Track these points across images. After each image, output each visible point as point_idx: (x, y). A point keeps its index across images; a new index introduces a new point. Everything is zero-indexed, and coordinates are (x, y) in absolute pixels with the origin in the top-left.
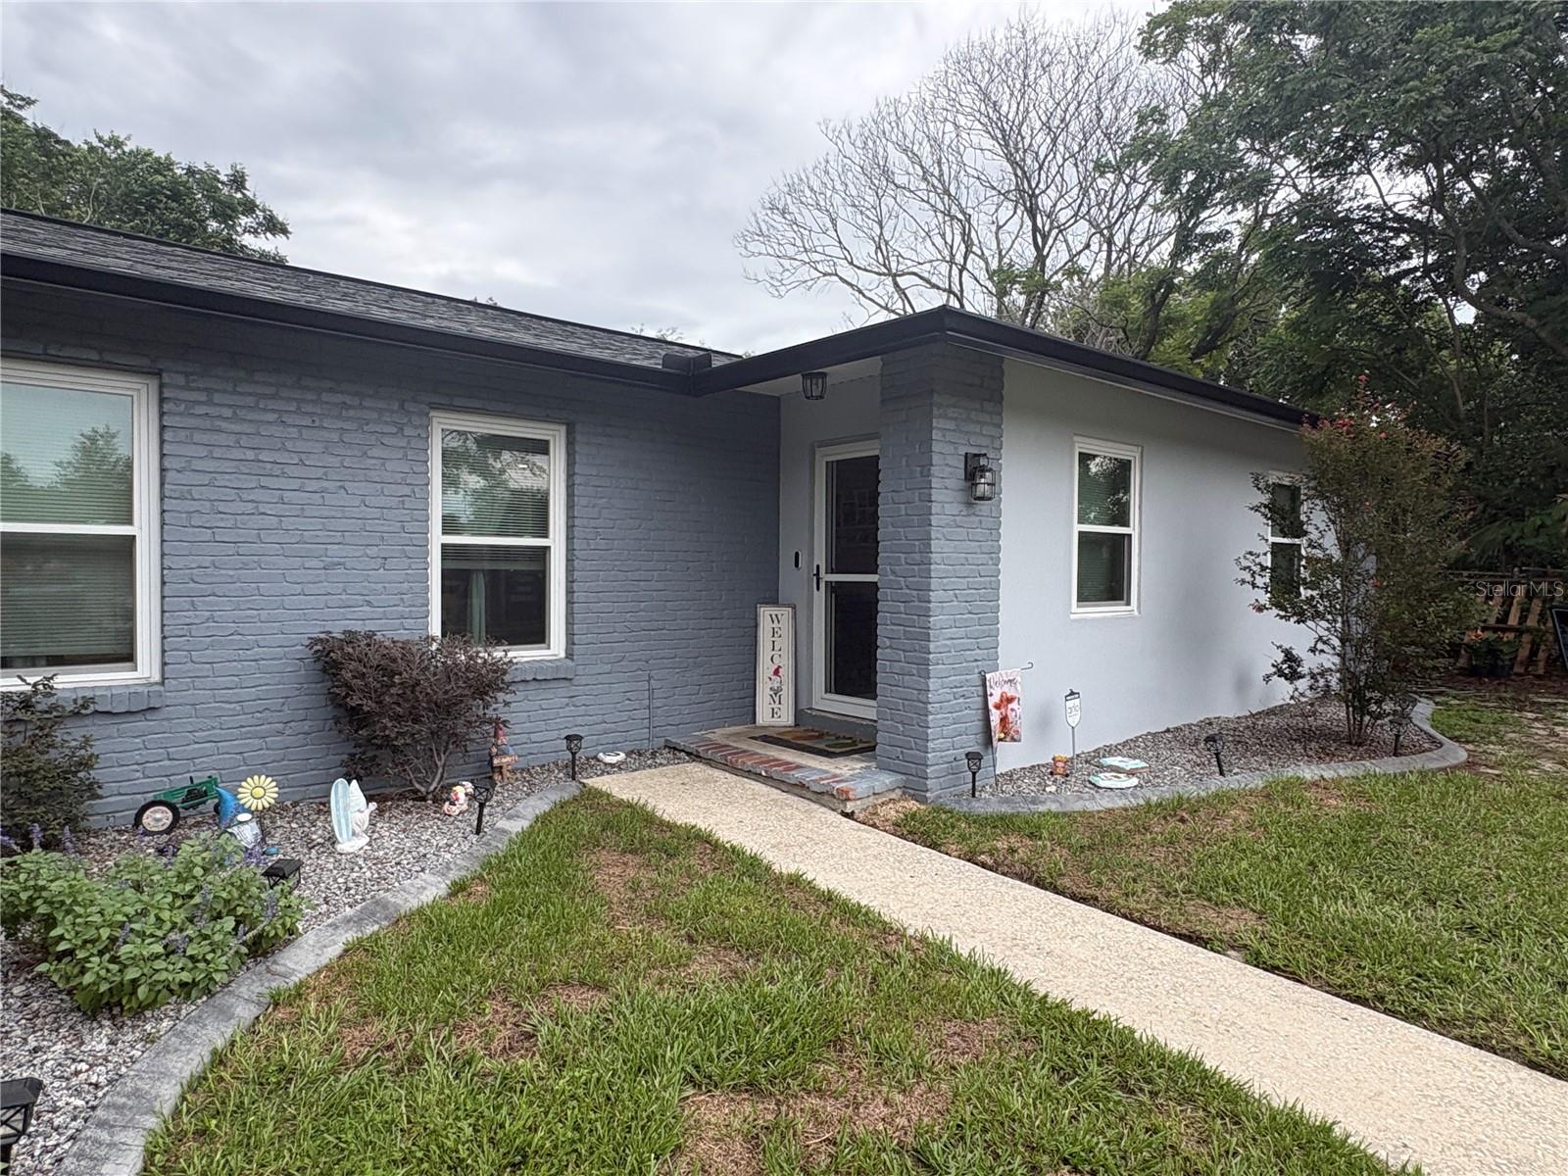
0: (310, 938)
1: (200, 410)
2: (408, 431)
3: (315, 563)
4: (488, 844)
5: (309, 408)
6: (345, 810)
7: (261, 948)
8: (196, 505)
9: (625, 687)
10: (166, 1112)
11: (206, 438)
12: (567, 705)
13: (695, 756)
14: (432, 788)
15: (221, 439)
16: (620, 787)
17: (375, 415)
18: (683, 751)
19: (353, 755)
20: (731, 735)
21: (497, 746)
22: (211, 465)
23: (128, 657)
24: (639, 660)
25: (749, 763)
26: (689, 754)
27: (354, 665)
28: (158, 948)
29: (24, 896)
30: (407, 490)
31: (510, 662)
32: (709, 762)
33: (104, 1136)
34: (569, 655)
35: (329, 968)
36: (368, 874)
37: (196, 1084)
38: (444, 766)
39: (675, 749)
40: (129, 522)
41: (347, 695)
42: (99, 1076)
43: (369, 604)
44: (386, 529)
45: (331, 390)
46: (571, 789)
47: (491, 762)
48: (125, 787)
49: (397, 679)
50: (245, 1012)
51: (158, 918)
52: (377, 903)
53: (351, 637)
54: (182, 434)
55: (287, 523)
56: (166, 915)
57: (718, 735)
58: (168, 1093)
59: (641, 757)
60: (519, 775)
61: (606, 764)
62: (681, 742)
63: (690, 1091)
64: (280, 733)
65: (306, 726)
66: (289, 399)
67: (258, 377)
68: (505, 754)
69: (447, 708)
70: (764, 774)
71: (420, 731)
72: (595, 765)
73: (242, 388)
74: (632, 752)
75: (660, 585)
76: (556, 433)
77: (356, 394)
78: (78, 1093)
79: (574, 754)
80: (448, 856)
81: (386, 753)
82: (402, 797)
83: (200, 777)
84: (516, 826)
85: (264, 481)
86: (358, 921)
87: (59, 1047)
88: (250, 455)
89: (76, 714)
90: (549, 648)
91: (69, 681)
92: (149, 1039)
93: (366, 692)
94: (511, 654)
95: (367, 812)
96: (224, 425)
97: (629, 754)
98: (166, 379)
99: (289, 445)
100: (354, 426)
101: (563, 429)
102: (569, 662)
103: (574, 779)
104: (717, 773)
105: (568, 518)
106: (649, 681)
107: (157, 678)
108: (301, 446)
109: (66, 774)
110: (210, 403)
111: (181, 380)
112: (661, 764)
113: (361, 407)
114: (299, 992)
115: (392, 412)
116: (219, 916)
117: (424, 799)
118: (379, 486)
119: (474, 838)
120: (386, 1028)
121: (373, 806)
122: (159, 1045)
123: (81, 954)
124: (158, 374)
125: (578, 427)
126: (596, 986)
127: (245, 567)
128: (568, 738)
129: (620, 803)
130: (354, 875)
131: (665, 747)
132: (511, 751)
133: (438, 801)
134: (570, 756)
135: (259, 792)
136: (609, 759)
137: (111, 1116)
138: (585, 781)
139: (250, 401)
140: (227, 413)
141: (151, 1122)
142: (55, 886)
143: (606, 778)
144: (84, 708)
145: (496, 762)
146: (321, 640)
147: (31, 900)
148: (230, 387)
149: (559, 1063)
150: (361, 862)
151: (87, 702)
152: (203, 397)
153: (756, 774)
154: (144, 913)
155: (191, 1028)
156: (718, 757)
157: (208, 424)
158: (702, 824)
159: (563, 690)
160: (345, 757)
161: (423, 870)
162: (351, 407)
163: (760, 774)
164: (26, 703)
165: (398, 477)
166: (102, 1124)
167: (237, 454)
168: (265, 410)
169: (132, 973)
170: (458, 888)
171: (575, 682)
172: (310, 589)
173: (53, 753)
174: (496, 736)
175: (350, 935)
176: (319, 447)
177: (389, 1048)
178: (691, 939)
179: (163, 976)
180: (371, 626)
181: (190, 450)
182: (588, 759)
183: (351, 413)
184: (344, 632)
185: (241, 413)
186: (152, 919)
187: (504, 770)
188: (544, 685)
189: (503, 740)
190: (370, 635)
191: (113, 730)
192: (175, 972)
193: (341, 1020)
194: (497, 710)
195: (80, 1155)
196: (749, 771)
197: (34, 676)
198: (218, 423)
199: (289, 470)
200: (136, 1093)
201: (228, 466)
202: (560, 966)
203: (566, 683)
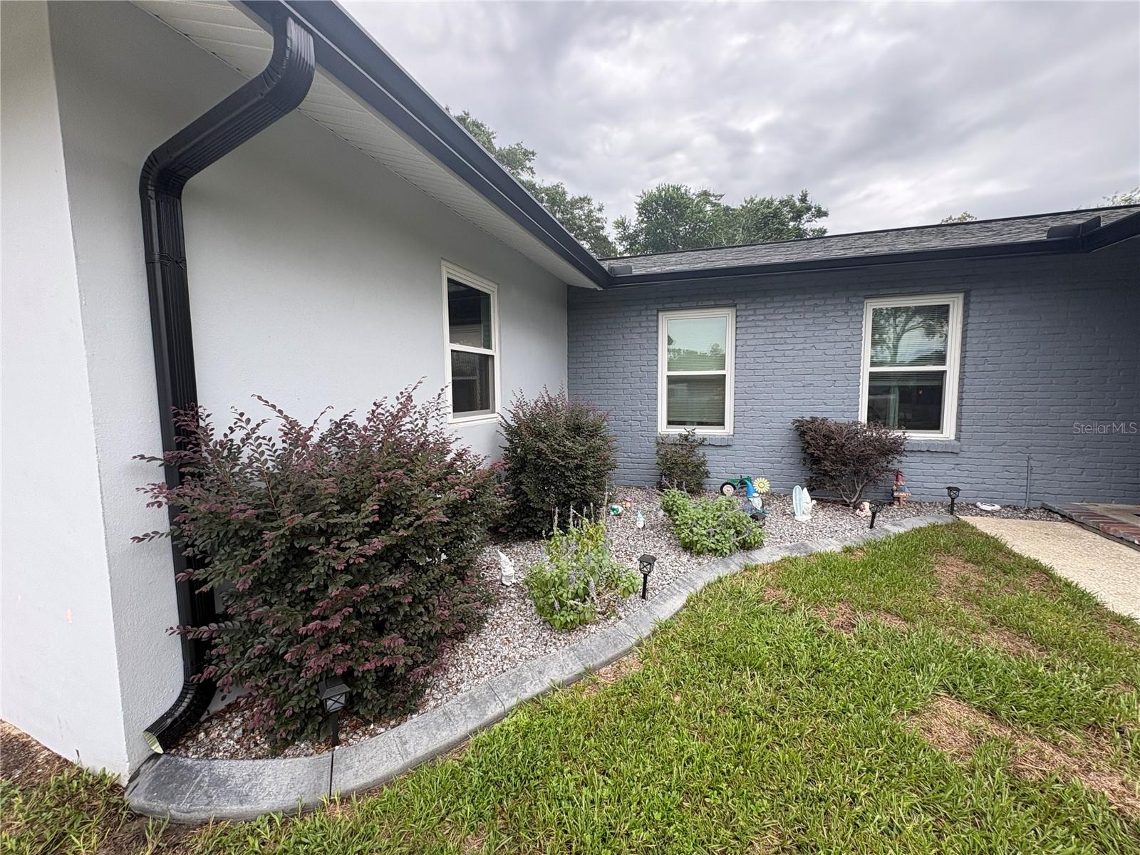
0: (768, 549)
1: (751, 318)
2: (850, 313)
3: (799, 384)
4: (874, 534)
5: (798, 310)
6: (800, 500)
7: (746, 546)
8: (748, 360)
9: (1002, 463)
10: (698, 589)
11: (752, 330)
12: (953, 469)
13: (1067, 518)
14: (853, 501)
15: (759, 330)
16: (984, 525)
17: (832, 307)
18: (1057, 513)
19: (811, 477)
20: (1113, 510)
21: (896, 485)
22: (754, 342)
23: (722, 424)
24: (1020, 446)
25: (1122, 532)
26: (1063, 516)
27: (811, 433)
28: (704, 532)
29: (671, 503)
30: (849, 345)
31: (905, 438)
32: (1082, 525)
33: (677, 587)
34: (958, 438)
35: (773, 564)
36: (804, 532)
37: (709, 585)
38: (861, 491)
39: (1050, 511)
40: (724, 369)
41: (808, 448)
42: (682, 569)
43: (825, 404)
44: (835, 365)
45: (810, 299)
46: (949, 519)
47: (892, 494)
48: (719, 476)
49: (833, 442)
50: (734, 568)
51: (707, 522)
52: (803, 545)
53: (814, 420)
54: (743, 330)
55: (786, 366)
56: (710, 521)
57: (1100, 508)
58: (700, 585)
59: (1013, 510)
60: (912, 505)
61: (981, 510)
62: (1056, 507)
63: (942, 693)
64: (780, 462)
65: (792, 461)
66: (789, 307)
67: (775, 299)
68: (902, 491)
69: (862, 459)
70: (1136, 542)
71: (845, 470)
72: (972, 508)
73: (769, 305)
74: (1008, 506)
75: (1044, 395)
76: (956, 299)
77: (823, 298)
78: (674, 572)
79: (953, 499)
80: (849, 534)
81: (827, 479)
82: (835, 502)
83: (745, 476)
84: (896, 530)
85: (777, 347)
86: (792, 550)
87: (674, 557)
88: (771, 335)
89: (700, 444)
90: (942, 433)
91: (701, 431)
92: (700, 564)
93: (817, 447)
94: (907, 435)
95: (812, 504)
96: (760, 323)
97: (1003, 507)
98: (738, 307)
99: (788, 329)
100: (821, 315)
101: (961, 296)
102: (956, 443)
103: (952, 514)
104: (1087, 533)
105: (962, 352)
106: (1028, 461)
107: (732, 433)
108: (794, 328)
109: (698, 466)
110: (755, 315)
111: (743, 307)
112: (1032, 518)
113: (825, 304)
114: (756, 568)
115: (842, 304)
116: (730, 528)
117: (848, 506)
118: (833, 344)
119: (868, 530)
120: (785, 594)
121: (814, 502)
122: (702, 567)
123: (682, 527)
124: (735, 306)
125: (973, 293)
126: (904, 620)
127: (767, 386)
128: (949, 488)
129: (981, 535)
130: (797, 530)
131: (1042, 508)
132: (907, 489)
133: (855, 508)
134: (950, 500)
135: (762, 485)
136: (984, 507)
137: (681, 582)
138: (960, 517)
139: (771, 311)
140: (762, 318)
141: (692, 590)
142: (678, 502)
143: (979, 518)
144: (702, 443)
145: (896, 494)
146: (799, 421)
147: (672, 505)
148: (763, 306)
149: (863, 642)
150: (803, 526)
151: (704, 439)
152: (751, 312)
153: (1129, 541)
154: (703, 518)
155: (714, 566)
156: (1090, 522)
157: (753, 324)
158: (1045, 561)
159: (951, 460)
160: (808, 478)
161: (832, 537)
162: (820, 306)
163: (1133, 543)
164: (686, 438)
165: (844, 338)
166: (677, 584)
167: (765, 336)
168: (778, 314)
169: (695, 538)
170: (848, 550)
171: (960, 455)
172: (796, 396)
173: (694, 458)
174: (897, 480)
175: (786, 554)
176: (802, 328)
177: (784, 602)
178: (993, 623)
179: (705, 542)
180: (825, 415)
181: (746, 337)
182: (968, 504)
183: (820, 308)
184: (811, 417)
185: (768, 317)
186: (705, 521)
187: (901, 500)
188: (935, 455)
189: (901, 483)
190: (825, 420)
191: (715, 452)
192: (709, 543)
193: (768, 584)
194: (895, 465)
195: (669, 590)
196: (1122, 538)
197: (689, 428)
198: (757, 323)
199: (788, 341)
200: (690, 579)
201: (761, 342)
202: (888, 602)
203: (954, 456)
